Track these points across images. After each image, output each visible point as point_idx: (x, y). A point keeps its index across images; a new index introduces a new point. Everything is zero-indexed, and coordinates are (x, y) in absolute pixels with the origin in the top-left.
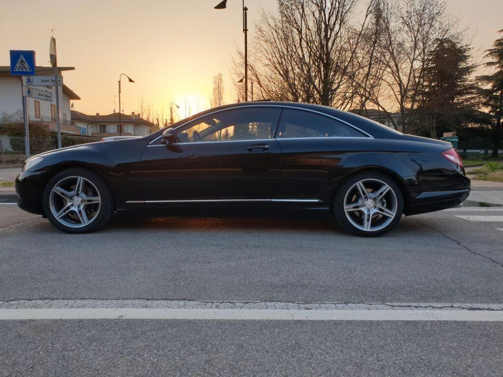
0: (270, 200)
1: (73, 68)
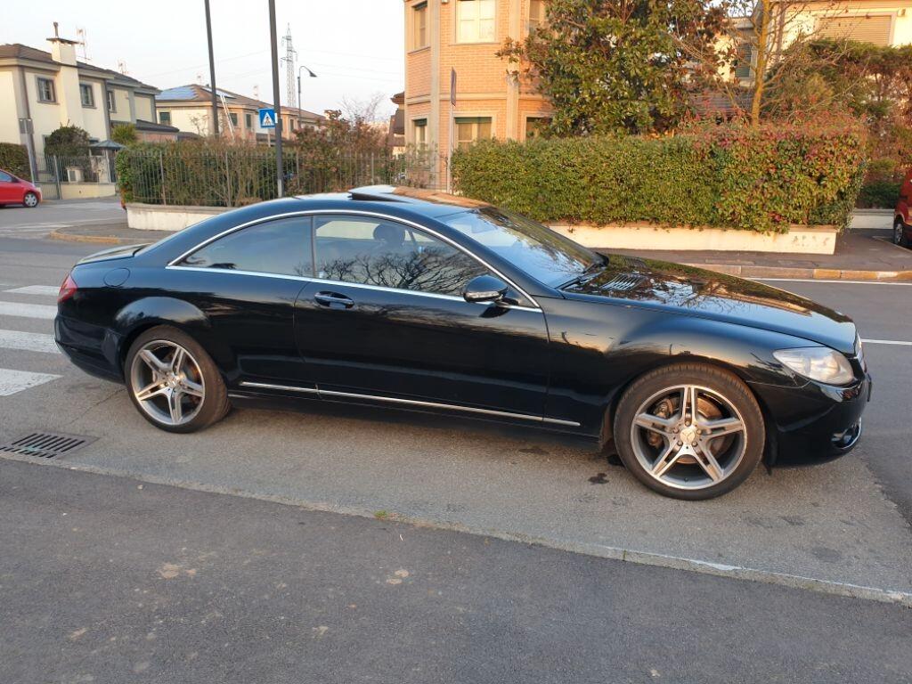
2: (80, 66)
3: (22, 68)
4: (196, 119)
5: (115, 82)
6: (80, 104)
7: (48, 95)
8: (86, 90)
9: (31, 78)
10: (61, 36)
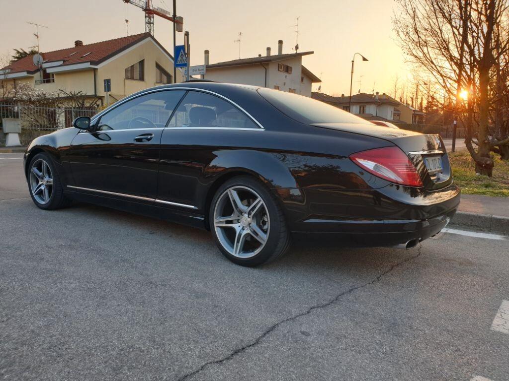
0: (154, 200)
1: (312, 53)
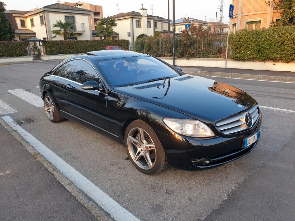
2: (148, 16)
3: (132, 18)
4: (179, 29)
5: (157, 19)
6: (147, 27)
7: (139, 25)
8: (149, 22)
9: (135, 20)
10: (143, 8)
